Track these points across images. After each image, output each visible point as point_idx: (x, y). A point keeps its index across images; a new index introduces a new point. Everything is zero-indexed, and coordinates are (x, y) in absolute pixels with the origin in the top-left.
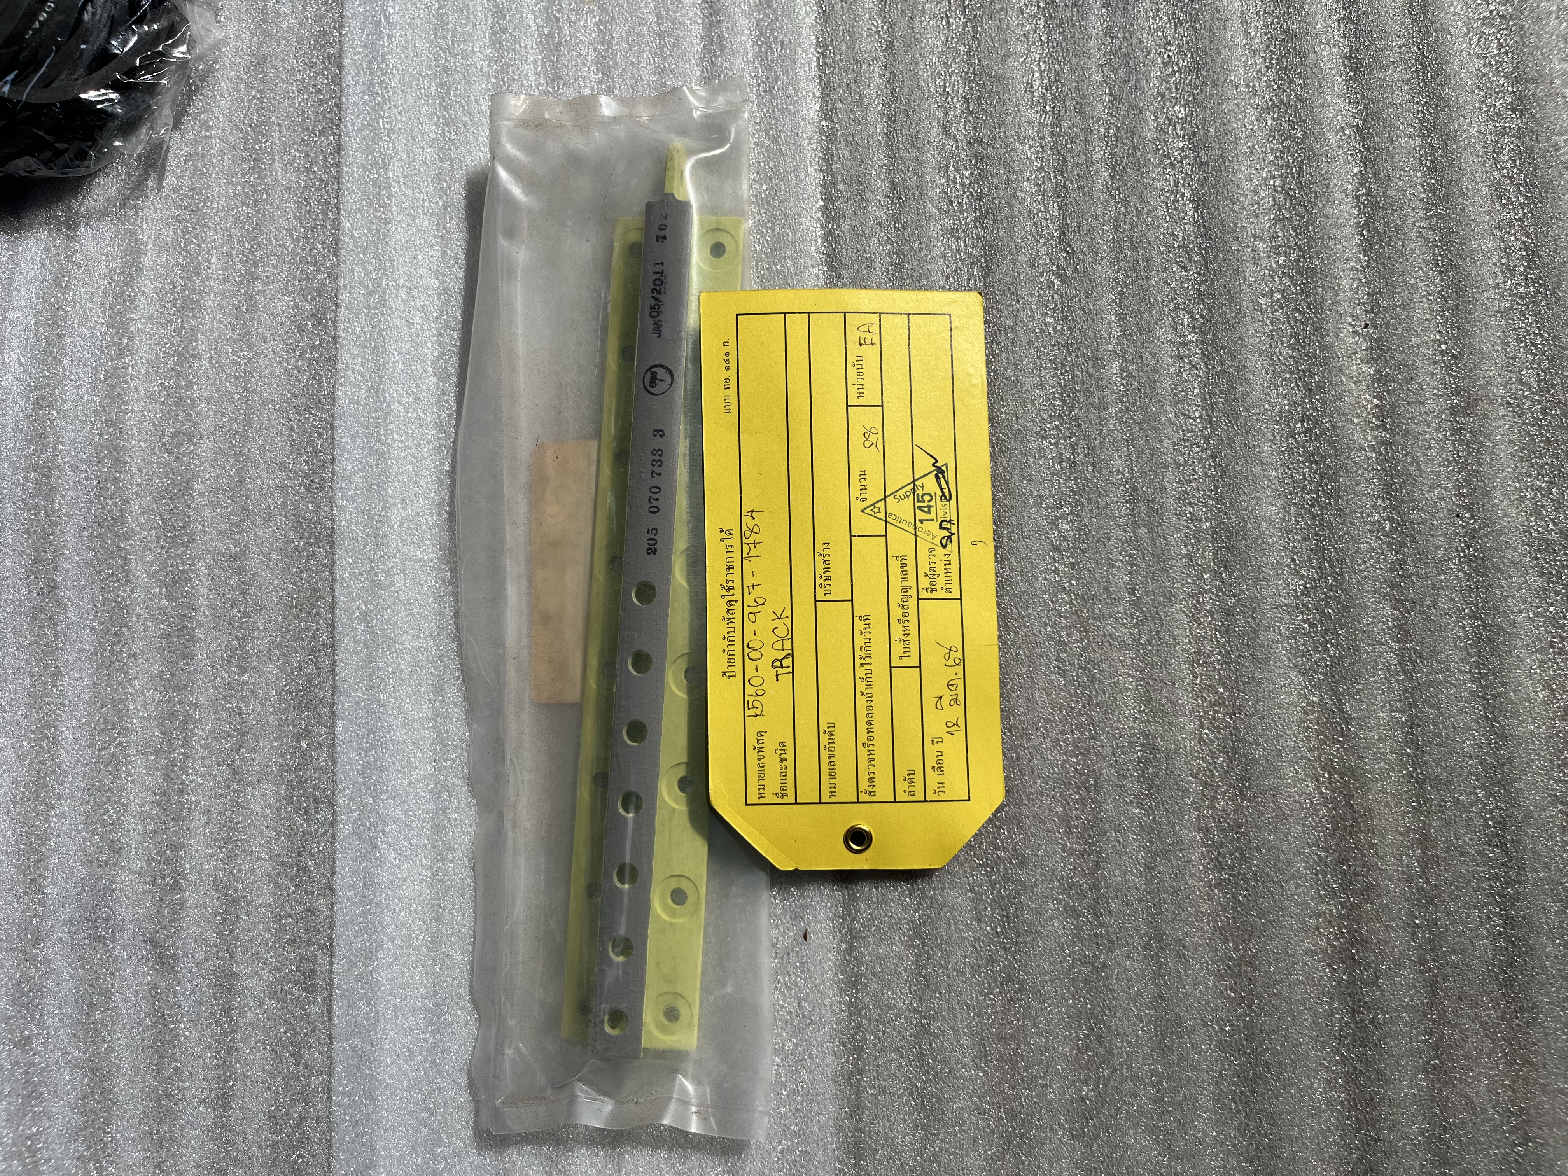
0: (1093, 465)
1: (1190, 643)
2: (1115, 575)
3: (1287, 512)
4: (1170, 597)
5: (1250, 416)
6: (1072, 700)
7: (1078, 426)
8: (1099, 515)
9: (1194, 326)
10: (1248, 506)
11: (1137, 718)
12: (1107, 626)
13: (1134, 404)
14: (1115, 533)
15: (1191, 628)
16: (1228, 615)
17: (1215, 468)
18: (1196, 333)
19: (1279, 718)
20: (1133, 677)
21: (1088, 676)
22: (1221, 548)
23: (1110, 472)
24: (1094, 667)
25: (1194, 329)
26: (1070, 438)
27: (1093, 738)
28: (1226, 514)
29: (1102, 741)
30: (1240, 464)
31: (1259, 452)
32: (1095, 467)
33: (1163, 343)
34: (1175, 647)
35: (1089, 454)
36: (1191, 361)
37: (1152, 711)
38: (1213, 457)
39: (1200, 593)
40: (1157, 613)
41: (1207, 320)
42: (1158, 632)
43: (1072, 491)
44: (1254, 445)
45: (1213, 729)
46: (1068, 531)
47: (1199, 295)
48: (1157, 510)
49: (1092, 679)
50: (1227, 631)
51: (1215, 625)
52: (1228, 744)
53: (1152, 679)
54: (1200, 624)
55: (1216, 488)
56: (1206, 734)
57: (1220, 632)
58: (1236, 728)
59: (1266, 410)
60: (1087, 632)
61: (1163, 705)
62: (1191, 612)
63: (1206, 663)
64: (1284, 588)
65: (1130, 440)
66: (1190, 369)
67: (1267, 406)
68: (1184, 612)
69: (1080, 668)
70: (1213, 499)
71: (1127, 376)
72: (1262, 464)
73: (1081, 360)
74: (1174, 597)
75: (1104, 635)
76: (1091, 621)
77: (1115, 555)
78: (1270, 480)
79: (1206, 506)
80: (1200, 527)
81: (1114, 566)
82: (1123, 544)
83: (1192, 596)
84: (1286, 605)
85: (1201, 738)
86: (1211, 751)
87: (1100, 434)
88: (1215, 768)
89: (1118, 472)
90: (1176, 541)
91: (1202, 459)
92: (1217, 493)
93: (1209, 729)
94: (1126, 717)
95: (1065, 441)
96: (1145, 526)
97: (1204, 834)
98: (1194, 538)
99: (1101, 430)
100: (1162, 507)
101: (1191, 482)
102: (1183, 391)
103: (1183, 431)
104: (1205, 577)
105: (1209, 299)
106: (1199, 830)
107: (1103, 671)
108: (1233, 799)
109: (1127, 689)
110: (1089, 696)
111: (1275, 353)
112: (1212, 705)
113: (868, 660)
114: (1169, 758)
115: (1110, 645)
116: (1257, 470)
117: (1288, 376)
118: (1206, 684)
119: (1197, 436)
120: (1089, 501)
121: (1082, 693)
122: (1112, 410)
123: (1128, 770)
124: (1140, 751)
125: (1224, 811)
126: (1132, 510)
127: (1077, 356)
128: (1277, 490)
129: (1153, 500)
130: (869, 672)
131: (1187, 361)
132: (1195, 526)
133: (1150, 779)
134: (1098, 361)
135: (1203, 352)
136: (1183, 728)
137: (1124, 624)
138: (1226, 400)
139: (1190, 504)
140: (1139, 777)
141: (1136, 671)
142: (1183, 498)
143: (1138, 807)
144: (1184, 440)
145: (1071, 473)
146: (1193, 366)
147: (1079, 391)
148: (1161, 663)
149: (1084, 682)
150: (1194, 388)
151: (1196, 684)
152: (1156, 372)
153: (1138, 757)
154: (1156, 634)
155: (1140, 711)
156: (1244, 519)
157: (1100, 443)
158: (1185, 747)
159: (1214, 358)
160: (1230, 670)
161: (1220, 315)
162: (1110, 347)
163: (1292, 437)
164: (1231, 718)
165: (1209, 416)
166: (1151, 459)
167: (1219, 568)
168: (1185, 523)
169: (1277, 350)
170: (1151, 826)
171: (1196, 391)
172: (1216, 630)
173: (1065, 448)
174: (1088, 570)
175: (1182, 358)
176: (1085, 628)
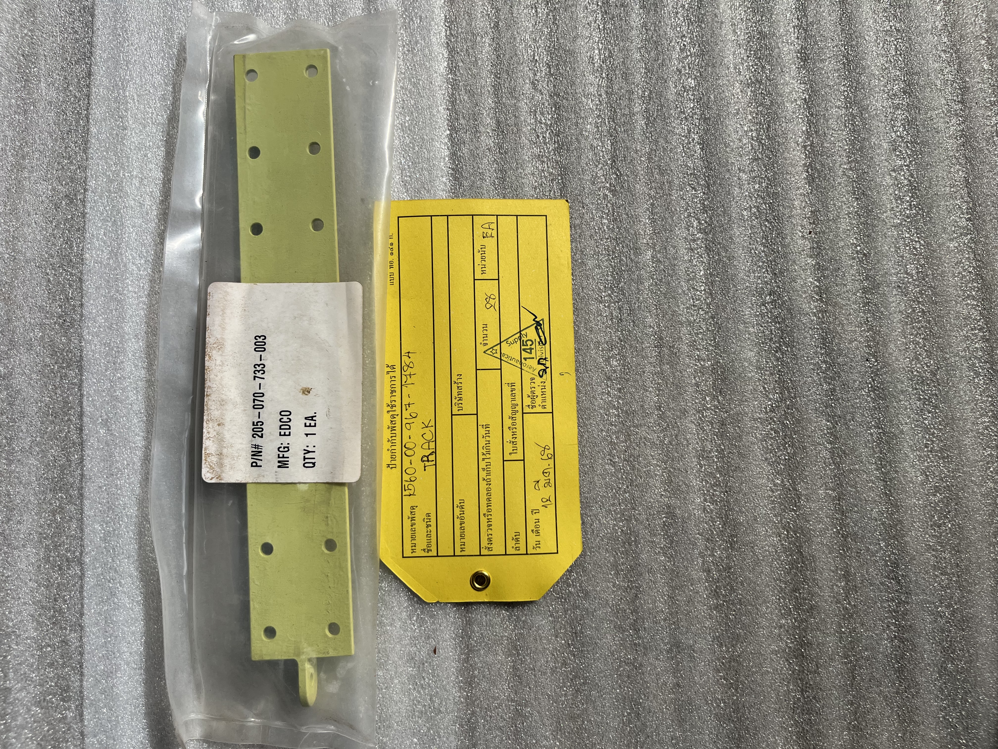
0: (633, 321)
1: (698, 444)
2: (648, 397)
3: (760, 355)
4: (684, 412)
5: (737, 290)
6: (620, 483)
7: (624, 294)
8: (637, 355)
9: (700, 228)
10: (735, 352)
11: (662, 495)
12: (643, 432)
13: (661, 281)
14: (649, 368)
15: (698, 434)
16: (722, 425)
17: (714, 325)
18: (702, 233)
19: (756, 494)
20: (660, 466)
21: (630, 466)
22: (717, 379)
23: (645, 326)
24: (634, 460)
25: (700, 231)
26: (618, 302)
27: (634, 509)
28: (721, 356)
29: (639, 511)
30: (730, 323)
31: (742, 315)
32: (634, 323)
33: (680, 239)
34: (688, 446)
35: (630, 313)
36: (698, 252)
37: (672, 489)
38: (713, 317)
39: (704, 409)
40: (676, 423)
41: (709, 225)
42: (676, 436)
43: (619, 339)
44: (739, 310)
45: (713, 502)
46: (617, 366)
47: (704, 208)
48: (676, 353)
49: (633, 468)
50: (722, 435)
51: (714, 431)
52: (723, 512)
53: (673, 468)
54: (703, 431)
55: (715, 339)
56: (708, 505)
57: (717, 436)
58: (728, 502)
59: (747, 287)
60: (629, 435)
61: (680, 486)
62: (698, 422)
63: (708, 457)
64: (758, 407)
65: (658, 306)
66: (698, 258)
67: (747, 284)
68: (694, 423)
69: (625, 460)
70: (713, 346)
71: (656, 261)
72: (745, 323)
73: (625, 250)
74: (687, 412)
75: (641, 438)
76: (631, 429)
77: (648, 383)
78: (749, 334)
79: (708, 351)
80: (705, 365)
81: (647, 391)
82: (653, 375)
83: (699, 412)
84: (760, 418)
85: (705, 509)
86: (711, 517)
87: (638, 300)
88: (714, 528)
89: (650, 326)
90: (689, 375)
91: (705, 319)
92: (715, 342)
93: (710, 503)
94: (656, 495)
95: (615, 304)
96: (668, 364)
97: (707, 574)
98: (700, 372)
99: (639, 298)
100: (679, 351)
101: (698, 334)
102: (693, 272)
103: (693, 299)
104: (708, 399)
105: (710, 210)
106: (704, 571)
107: (640, 463)
108: (725, 549)
109: (656, 475)
110: (631, 480)
111: (753, 249)
112: (712, 486)
113: (488, 456)
114: (684, 522)
115: (645, 444)
116: (741, 327)
117: (761, 264)
118: (708, 471)
119: (702, 303)
120: (631, 346)
121: (626, 478)
122: (646, 284)
123: (657, 530)
124: (664, 517)
125: (720, 557)
126: (659, 353)
127: (623, 247)
128: (754, 341)
129: (673, 346)
130: (488, 464)
131: (696, 252)
132: (701, 364)
133: (671, 536)
134: (637, 251)
135: (706, 246)
136: (693, 502)
137: (654, 431)
138: (721, 279)
139: (697, 349)
140: (664, 535)
141: (662, 462)
142: (693, 345)
143: (664, 556)
144: (694, 305)
145: (619, 326)
146: (700, 256)
147: (624, 271)
148: (679, 457)
149: (627, 470)
150: (701, 270)
151: (702, 472)
152: (676, 259)
153: (664, 522)
154: (675, 438)
155: (664, 490)
156: (733, 360)
157: (638, 307)
158: (695, 514)
159: (713, 251)
160: (724, 462)
161: (717, 222)
162: (645, 241)
163: (763, 305)
164: (724, 495)
165: (710, 289)
166: (672, 318)
167: (716, 392)
168: (694, 362)
169: (754, 247)
170: (672, 569)
171: (702, 273)
172: (715, 435)
173: (614, 309)
174: (630, 393)
175: (692, 250)
176: (628, 433)
